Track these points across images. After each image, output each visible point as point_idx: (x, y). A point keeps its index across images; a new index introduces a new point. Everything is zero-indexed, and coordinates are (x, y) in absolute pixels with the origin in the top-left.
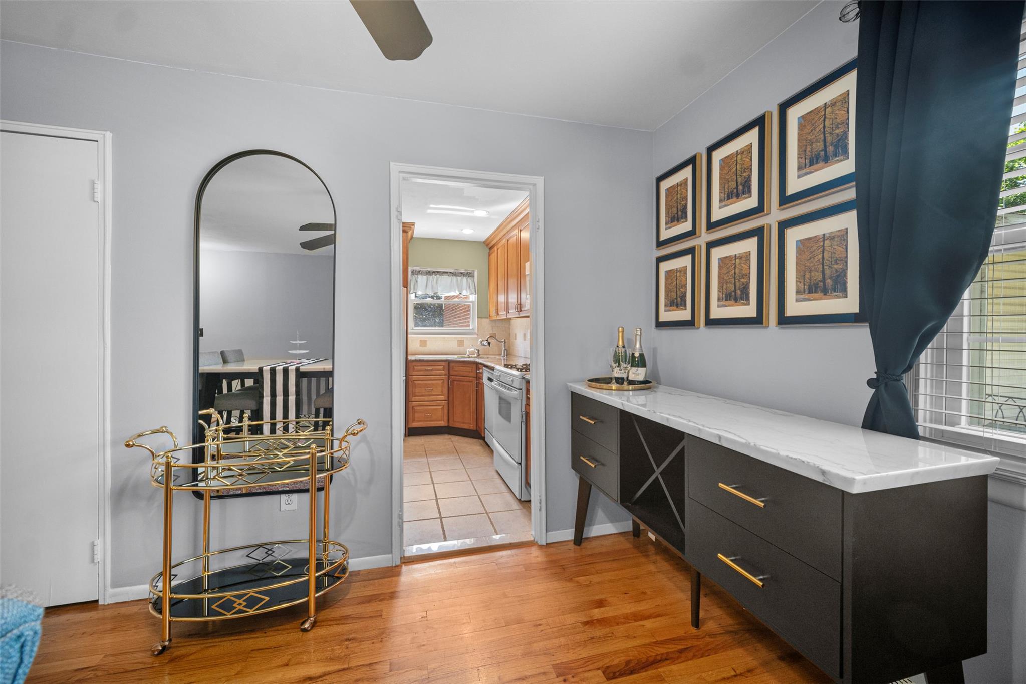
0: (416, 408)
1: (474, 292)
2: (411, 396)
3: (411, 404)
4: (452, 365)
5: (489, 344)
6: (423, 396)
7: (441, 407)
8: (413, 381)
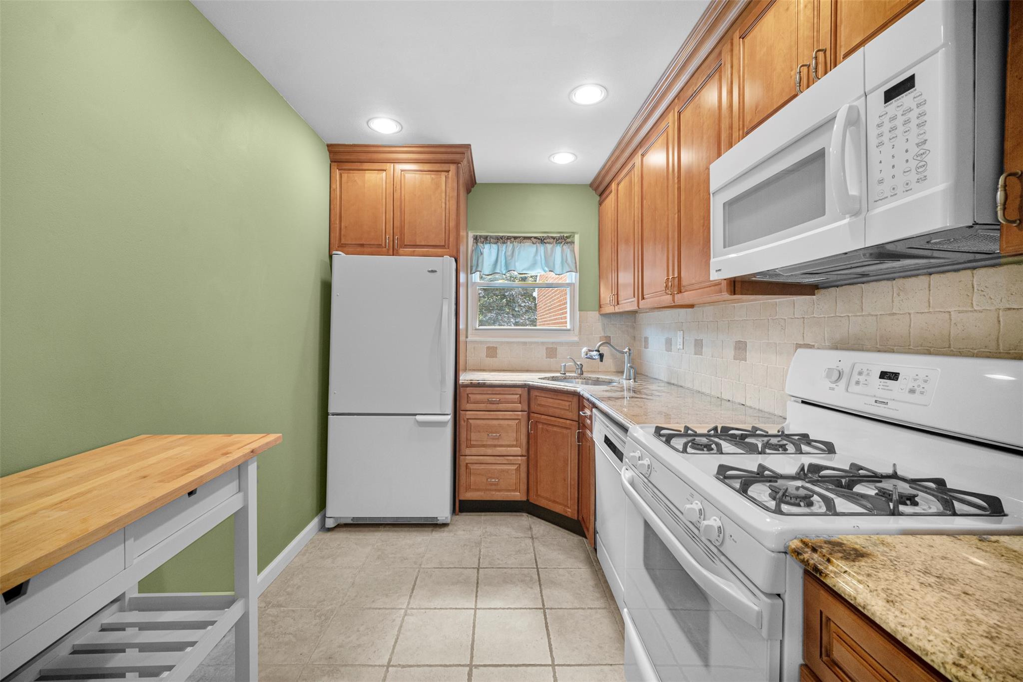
0: (472, 467)
1: (574, 270)
2: (463, 446)
3: (463, 461)
4: (534, 393)
5: (601, 356)
6: (484, 446)
7: (515, 467)
8: (468, 419)
